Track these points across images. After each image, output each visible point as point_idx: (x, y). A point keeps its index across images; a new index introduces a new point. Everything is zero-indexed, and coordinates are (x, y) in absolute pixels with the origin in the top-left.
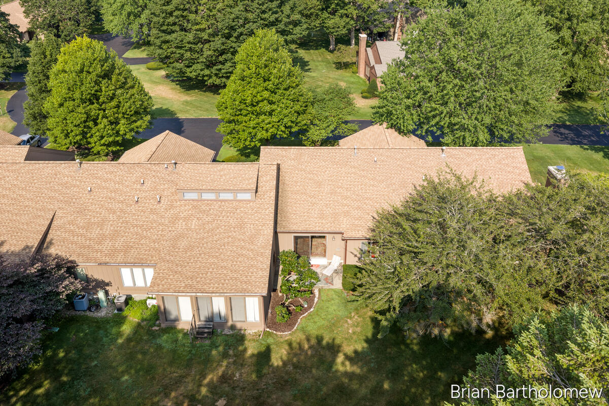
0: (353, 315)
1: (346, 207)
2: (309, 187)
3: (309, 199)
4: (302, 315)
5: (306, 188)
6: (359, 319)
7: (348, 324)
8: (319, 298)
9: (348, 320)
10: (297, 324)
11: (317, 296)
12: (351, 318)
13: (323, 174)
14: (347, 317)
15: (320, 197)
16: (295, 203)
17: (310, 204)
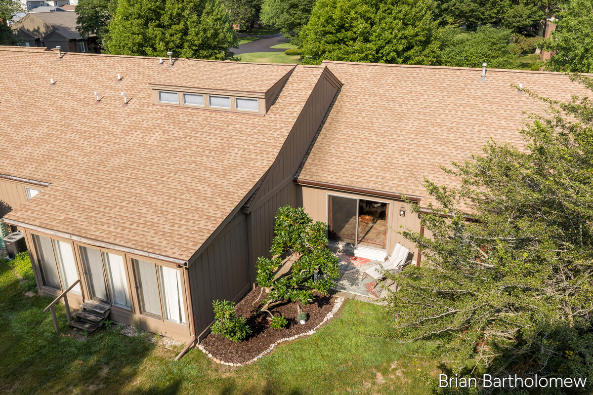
0: (393, 366)
1: (439, 158)
2: (380, 120)
3: (374, 137)
4: (284, 336)
5: (375, 120)
6: (404, 380)
7: (374, 383)
8: (336, 314)
9: (379, 375)
10: (265, 352)
11: (335, 309)
12: (385, 372)
13: (412, 102)
14: (378, 368)
15: (395, 137)
16: (346, 141)
17: (372, 145)
